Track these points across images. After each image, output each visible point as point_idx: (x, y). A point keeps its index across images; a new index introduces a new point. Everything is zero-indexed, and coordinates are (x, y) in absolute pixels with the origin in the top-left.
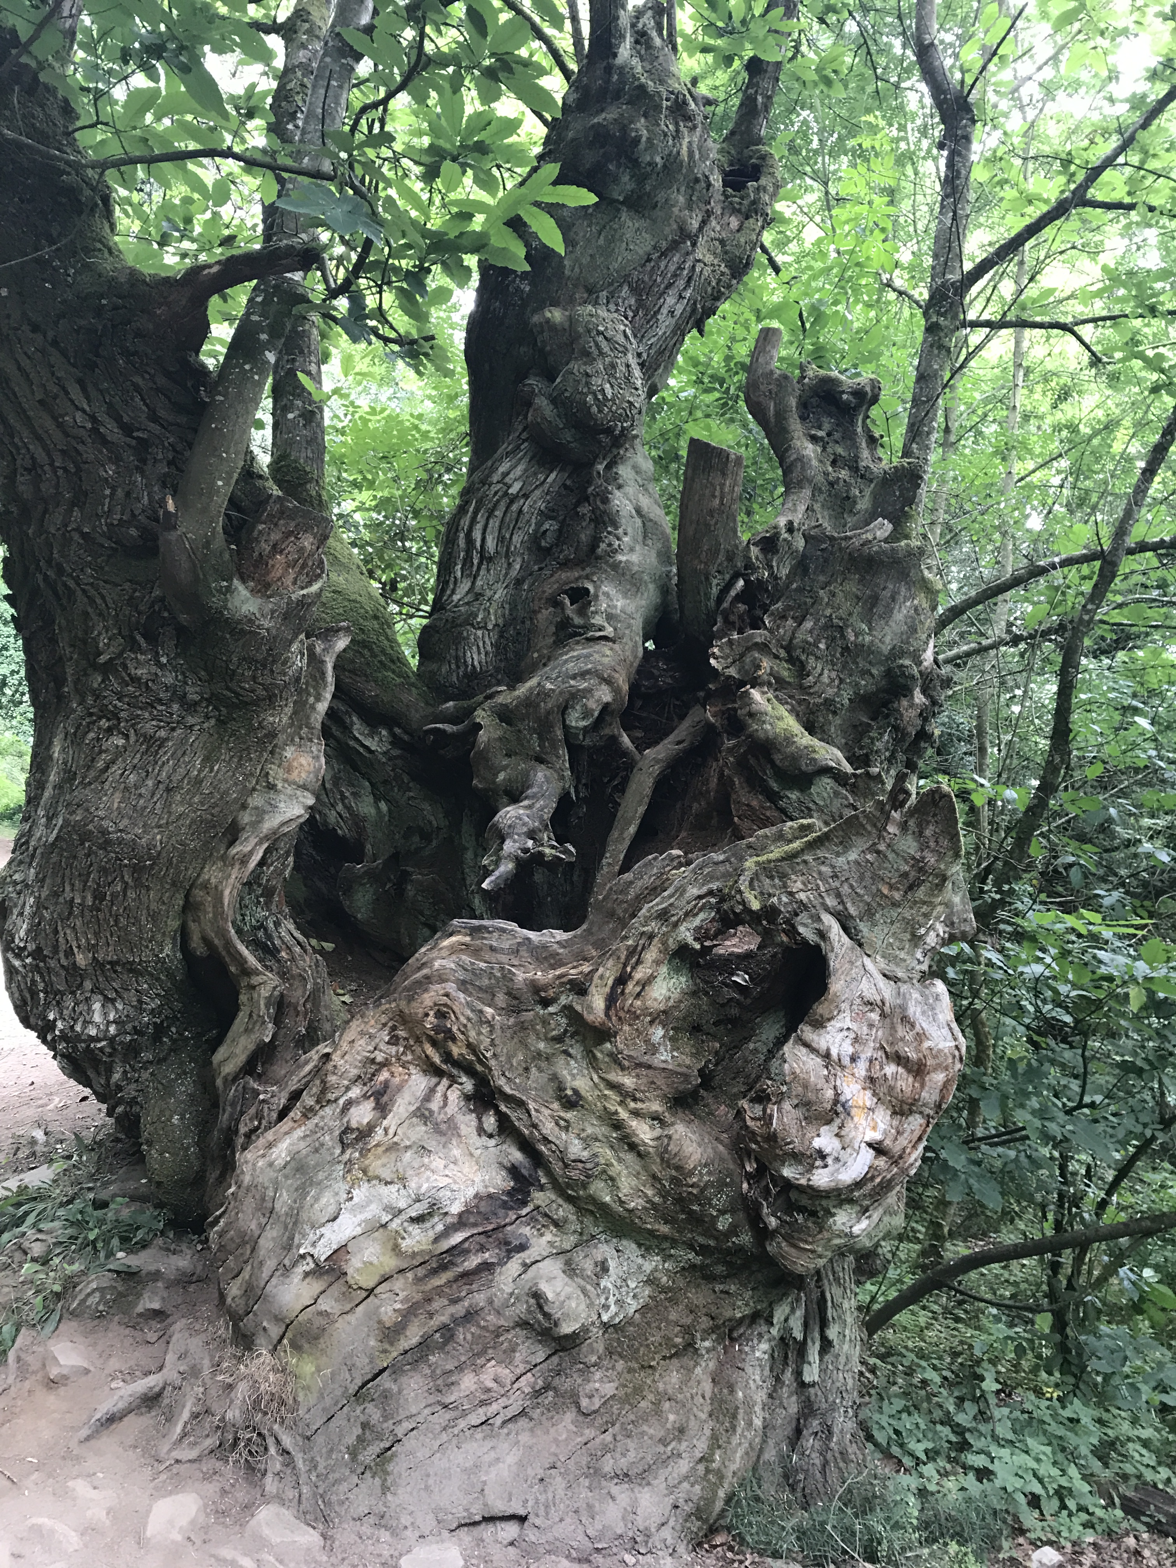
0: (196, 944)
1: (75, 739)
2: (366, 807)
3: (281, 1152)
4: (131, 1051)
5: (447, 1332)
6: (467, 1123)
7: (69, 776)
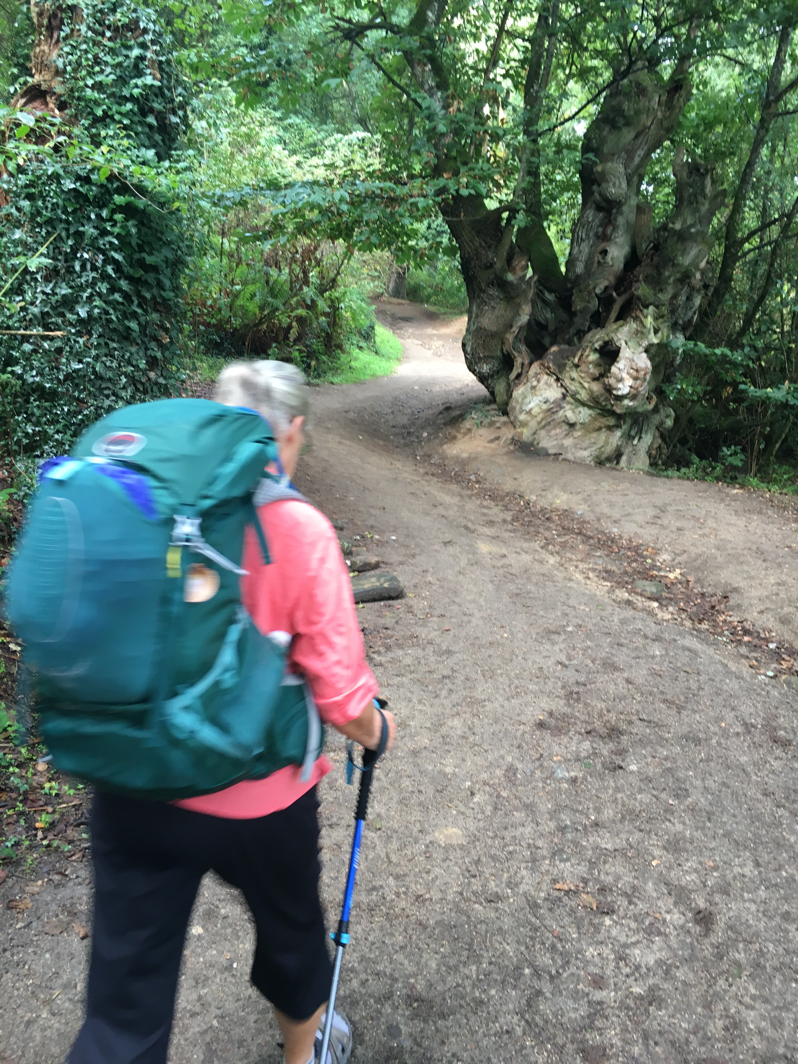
0: (505, 351)
1: (478, 307)
2: (549, 315)
3: (520, 391)
4: (492, 376)
5: (549, 423)
6: (555, 385)
7: (477, 316)
